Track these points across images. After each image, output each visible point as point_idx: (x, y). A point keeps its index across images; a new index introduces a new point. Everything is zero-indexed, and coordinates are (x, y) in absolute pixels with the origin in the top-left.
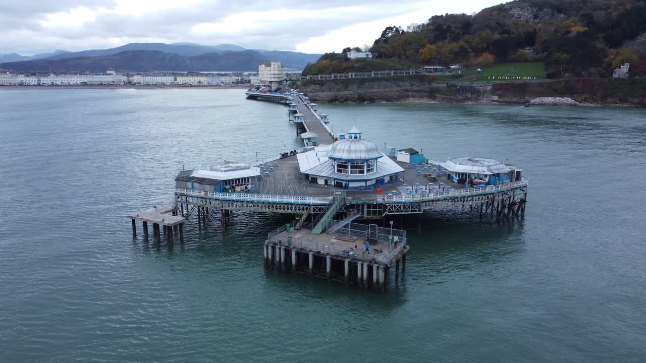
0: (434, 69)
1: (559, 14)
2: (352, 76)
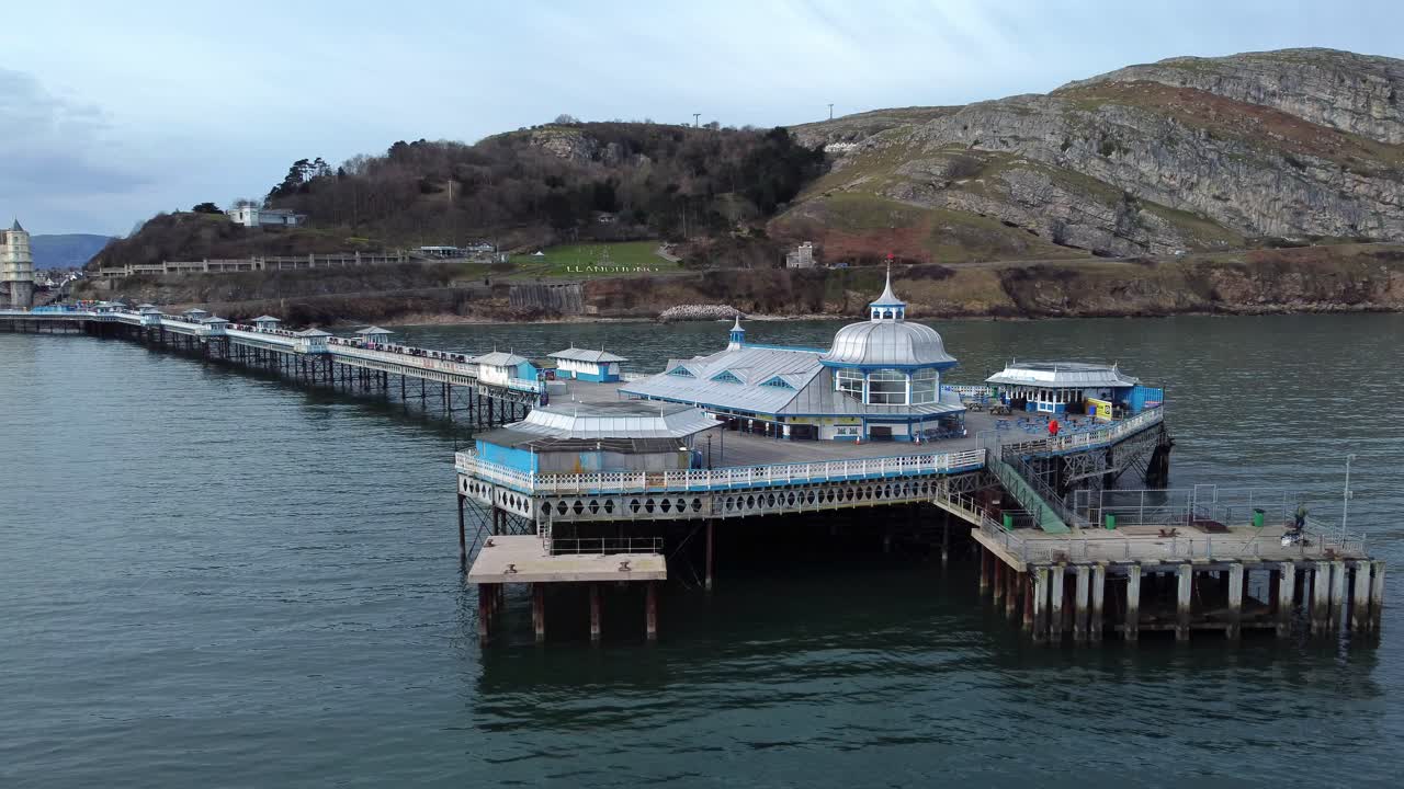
0: (443, 251)
1: (637, 155)
2: (258, 265)
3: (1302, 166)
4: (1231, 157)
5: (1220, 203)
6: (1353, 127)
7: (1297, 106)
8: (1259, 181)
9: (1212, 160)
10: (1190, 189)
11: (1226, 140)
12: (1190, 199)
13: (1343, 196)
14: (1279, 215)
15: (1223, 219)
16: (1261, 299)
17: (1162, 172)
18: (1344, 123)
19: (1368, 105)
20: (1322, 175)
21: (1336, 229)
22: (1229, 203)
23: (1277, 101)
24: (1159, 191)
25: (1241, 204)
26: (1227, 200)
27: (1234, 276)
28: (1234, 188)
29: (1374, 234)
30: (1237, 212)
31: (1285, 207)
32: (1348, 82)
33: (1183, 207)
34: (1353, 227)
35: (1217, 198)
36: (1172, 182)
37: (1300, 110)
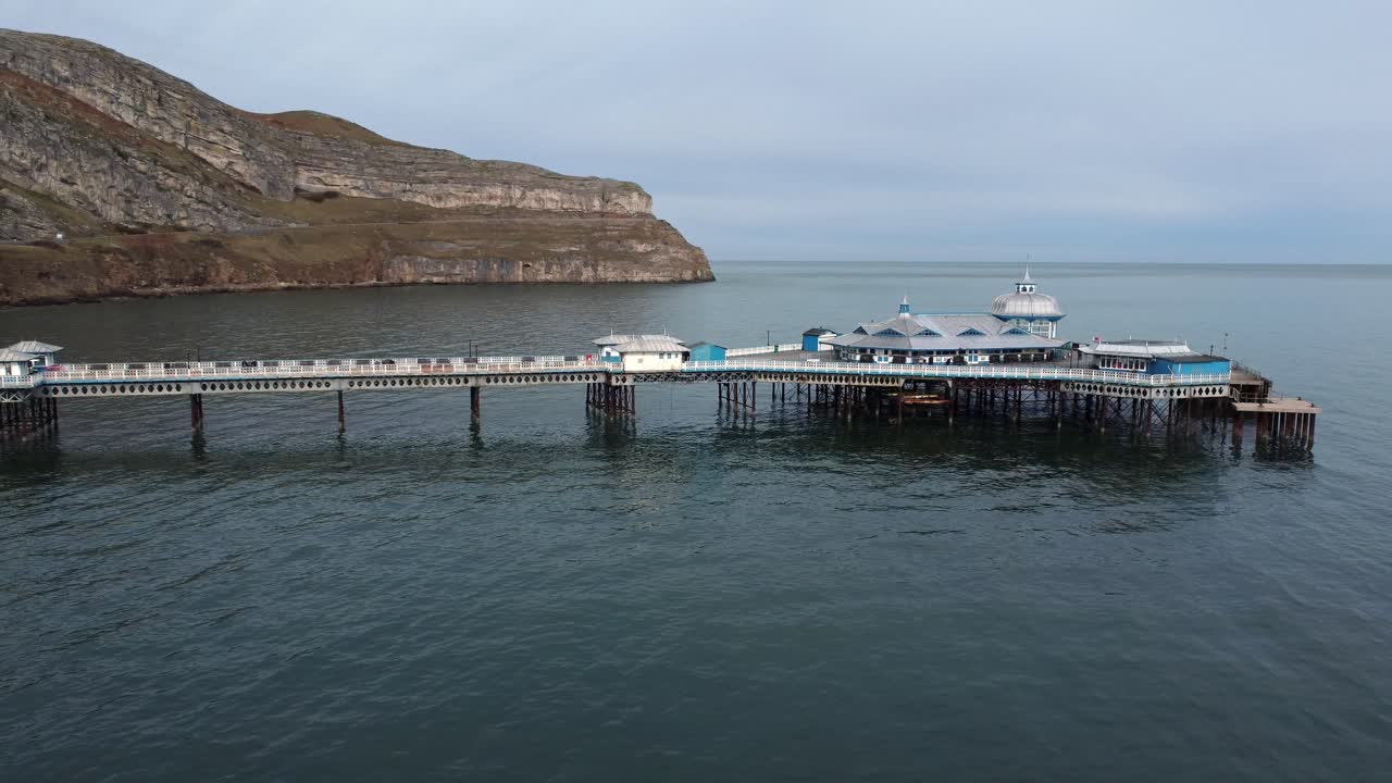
3: (125, 156)
4: (73, 141)
5: (67, 187)
6: (136, 122)
7: (89, 96)
8: (99, 168)
9: (55, 142)
10: (39, 170)
11: (62, 123)
12: (41, 181)
13: (159, 187)
14: (116, 202)
15: (73, 203)
16: (144, 283)
17: (12, 149)
18: (129, 118)
19: (144, 103)
20: (142, 167)
21: (159, 218)
22: (75, 187)
23: (71, 88)
24: (12, 169)
25: (86, 188)
26: (73, 184)
27: (120, 260)
28: (78, 172)
29: (184, 223)
30: (85, 198)
31: (119, 194)
32: (127, 80)
33: (35, 188)
34: (169, 216)
35: (64, 181)
36: (23, 162)
37: (93, 101)
